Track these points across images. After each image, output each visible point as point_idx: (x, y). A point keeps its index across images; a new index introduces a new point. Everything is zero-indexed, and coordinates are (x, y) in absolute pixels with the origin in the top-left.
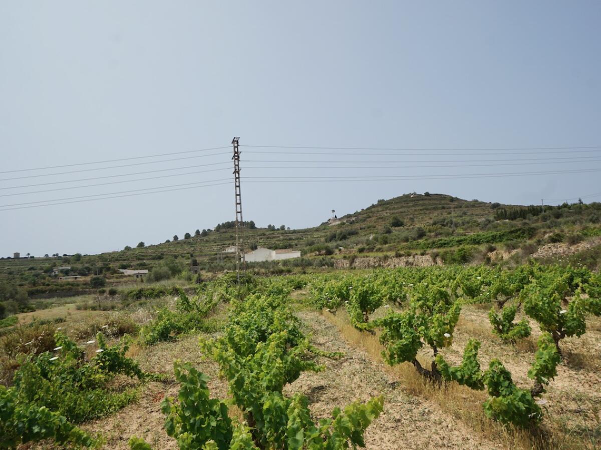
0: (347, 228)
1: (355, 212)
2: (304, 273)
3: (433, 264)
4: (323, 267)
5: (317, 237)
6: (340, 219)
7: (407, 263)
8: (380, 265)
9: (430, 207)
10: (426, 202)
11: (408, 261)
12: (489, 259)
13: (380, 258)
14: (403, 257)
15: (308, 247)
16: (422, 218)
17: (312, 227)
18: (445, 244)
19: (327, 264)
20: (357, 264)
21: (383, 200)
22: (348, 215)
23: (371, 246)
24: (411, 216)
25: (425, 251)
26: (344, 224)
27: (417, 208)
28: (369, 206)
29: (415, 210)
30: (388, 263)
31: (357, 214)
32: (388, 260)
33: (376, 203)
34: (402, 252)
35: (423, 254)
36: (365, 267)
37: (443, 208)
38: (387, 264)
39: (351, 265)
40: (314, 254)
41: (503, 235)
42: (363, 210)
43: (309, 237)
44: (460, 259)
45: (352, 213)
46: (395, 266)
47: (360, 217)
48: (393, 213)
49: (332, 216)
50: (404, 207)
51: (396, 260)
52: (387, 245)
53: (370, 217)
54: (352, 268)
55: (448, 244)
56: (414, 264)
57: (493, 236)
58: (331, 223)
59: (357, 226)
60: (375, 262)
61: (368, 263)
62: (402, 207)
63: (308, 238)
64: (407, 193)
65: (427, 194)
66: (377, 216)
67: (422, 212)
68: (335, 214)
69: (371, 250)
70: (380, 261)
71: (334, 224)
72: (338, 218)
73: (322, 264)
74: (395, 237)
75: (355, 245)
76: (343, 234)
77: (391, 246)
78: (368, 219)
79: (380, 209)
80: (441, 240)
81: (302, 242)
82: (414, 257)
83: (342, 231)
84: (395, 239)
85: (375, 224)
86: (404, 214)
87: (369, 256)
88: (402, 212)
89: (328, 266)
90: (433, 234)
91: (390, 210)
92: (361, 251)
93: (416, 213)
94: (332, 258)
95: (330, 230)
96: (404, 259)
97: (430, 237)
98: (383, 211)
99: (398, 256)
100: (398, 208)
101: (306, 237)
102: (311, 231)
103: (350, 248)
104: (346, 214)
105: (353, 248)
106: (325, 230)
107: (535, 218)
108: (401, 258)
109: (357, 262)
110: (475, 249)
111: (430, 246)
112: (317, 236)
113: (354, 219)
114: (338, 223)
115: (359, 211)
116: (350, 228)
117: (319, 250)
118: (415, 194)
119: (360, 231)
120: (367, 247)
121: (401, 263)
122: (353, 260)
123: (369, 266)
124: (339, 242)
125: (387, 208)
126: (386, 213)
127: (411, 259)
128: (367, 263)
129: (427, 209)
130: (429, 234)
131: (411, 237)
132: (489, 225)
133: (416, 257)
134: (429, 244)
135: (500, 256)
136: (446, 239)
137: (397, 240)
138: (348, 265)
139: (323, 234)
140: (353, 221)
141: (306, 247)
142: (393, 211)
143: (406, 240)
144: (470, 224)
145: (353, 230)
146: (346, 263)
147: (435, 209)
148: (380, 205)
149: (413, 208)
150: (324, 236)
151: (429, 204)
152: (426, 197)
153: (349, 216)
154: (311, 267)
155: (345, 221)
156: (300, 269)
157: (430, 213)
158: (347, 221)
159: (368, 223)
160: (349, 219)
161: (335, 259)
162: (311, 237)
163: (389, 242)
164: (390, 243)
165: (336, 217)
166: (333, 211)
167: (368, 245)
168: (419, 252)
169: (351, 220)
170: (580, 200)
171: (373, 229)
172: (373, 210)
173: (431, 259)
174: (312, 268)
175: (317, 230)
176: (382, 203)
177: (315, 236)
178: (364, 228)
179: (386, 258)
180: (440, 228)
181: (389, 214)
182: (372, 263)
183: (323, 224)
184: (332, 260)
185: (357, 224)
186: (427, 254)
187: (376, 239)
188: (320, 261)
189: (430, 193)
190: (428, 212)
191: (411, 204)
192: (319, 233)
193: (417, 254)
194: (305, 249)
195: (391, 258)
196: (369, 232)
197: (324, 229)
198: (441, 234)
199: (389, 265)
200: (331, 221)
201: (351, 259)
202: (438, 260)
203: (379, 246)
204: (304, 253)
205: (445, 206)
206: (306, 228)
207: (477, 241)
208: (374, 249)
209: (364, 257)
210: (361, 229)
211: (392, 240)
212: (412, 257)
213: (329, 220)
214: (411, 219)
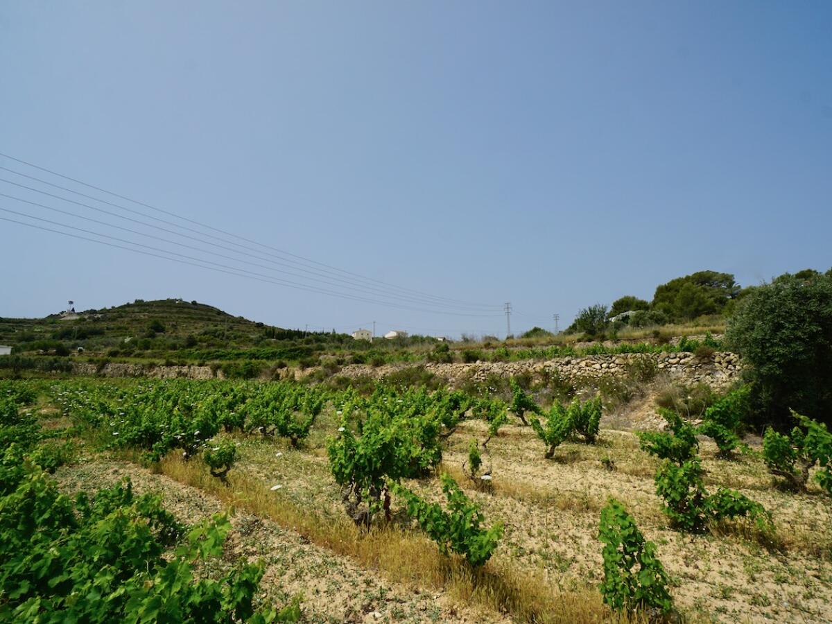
0: (88, 326)
1: (103, 308)
2: (18, 377)
3: (212, 376)
4: (54, 372)
5: (41, 332)
6: (78, 314)
7: (179, 374)
8: (142, 374)
9: (195, 317)
10: (192, 311)
11: (181, 371)
12: (278, 376)
13: (143, 365)
14: (175, 367)
15: (23, 343)
16: (186, 327)
17: (32, 318)
18: (222, 356)
19: (61, 368)
20: (109, 370)
21: (142, 301)
22: (92, 310)
23: (128, 351)
24: (174, 323)
25: (204, 362)
26: (85, 320)
27: (182, 316)
28: (123, 304)
29: (179, 318)
30: (154, 372)
31: (104, 311)
32: (154, 368)
33: (132, 302)
34: (174, 361)
35: (200, 365)
36: (121, 375)
37: (209, 320)
38: (152, 373)
39: (99, 371)
40: (35, 353)
41: (283, 352)
42: (113, 307)
43: (25, 330)
44: (245, 373)
45: (98, 308)
46: (163, 376)
47: (109, 315)
48: (152, 317)
49: (67, 308)
50: (166, 312)
51: (166, 369)
52: (149, 351)
53: (122, 317)
54: (100, 376)
55: (225, 356)
56: (189, 375)
57: (273, 353)
58: (64, 317)
59: (104, 325)
60: (135, 370)
61: (126, 371)
62: (163, 312)
63: (23, 330)
64: (172, 298)
65: (194, 303)
66: (131, 317)
67: (186, 320)
68: (72, 306)
69: (127, 354)
70: (143, 369)
71: (69, 318)
72: (76, 312)
73: (51, 366)
74: (160, 343)
75: (103, 346)
76: (81, 332)
77: (155, 353)
78: (119, 319)
79: (136, 309)
80: (218, 351)
81: (11, 335)
82: (189, 367)
83: (80, 328)
84: (160, 345)
85: (127, 326)
86: (165, 320)
87: (128, 362)
88: (162, 317)
89: (62, 371)
90: (204, 344)
91: (149, 312)
92: (114, 354)
93: (180, 320)
94: (70, 360)
95: (62, 325)
96: (176, 369)
97: (202, 347)
98: (140, 312)
99: (169, 364)
100: (159, 312)
101: (19, 330)
102: (29, 323)
103: (96, 350)
104: (89, 309)
105: (100, 350)
106: (54, 325)
107: (300, 340)
108: (172, 368)
109: (109, 369)
110: (263, 364)
111: (204, 356)
112: (39, 330)
113: (100, 316)
114: (75, 317)
115: (109, 307)
116: (92, 326)
117: (45, 348)
118: (181, 300)
119: (106, 331)
120: (122, 351)
121: (173, 372)
122: (103, 365)
123: (126, 373)
124: (78, 341)
125: (145, 311)
126: (144, 315)
127: (185, 370)
128: (123, 370)
129: (192, 319)
130: (199, 343)
131: (180, 345)
132: (263, 342)
133: (192, 367)
134: (203, 354)
135: (291, 373)
136: (223, 351)
137: (163, 347)
138: (94, 371)
139: (51, 329)
140: (98, 318)
141: (19, 342)
142: (152, 315)
143: (174, 347)
144: (242, 339)
145: (98, 329)
146: (92, 369)
147: (201, 319)
148: (138, 306)
149: (177, 315)
150: (51, 332)
151: (195, 314)
152: (193, 306)
153: (93, 312)
154: (30, 370)
155: (86, 317)
156: (10, 371)
157: (195, 323)
158: (89, 318)
159: (117, 324)
160: (92, 315)
161: (74, 361)
162: (28, 330)
163: (151, 347)
164: (152, 349)
165: (73, 310)
166: (71, 303)
167: (122, 349)
168: (196, 362)
169: (96, 317)
170: (334, 330)
171: (125, 331)
172: (127, 309)
173: (210, 372)
174: (33, 372)
175: (41, 322)
176: (139, 303)
177: (36, 330)
178: (113, 329)
179: (152, 366)
180: (212, 339)
181: (146, 317)
182: (131, 371)
183: (52, 316)
184: (70, 362)
185: (103, 323)
186: (207, 365)
187: (134, 342)
188: (50, 363)
189: (198, 302)
190: (192, 321)
191: (175, 310)
192: (42, 327)
193: (193, 364)
194: (19, 345)
195: (159, 366)
196: (121, 333)
197: (52, 323)
198: (213, 345)
199: (155, 374)
200: (64, 314)
201: (100, 363)
202: (219, 373)
203: (137, 352)
204: (16, 350)
205: (212, 318)
206: (22, 318)
207: (257, 356)
208: (131, 354)
209: (121, 363)
210: (108, 329)
211: (156, 345)
212: (187, 367)
213: (62, 313)
214: (173, 326)
